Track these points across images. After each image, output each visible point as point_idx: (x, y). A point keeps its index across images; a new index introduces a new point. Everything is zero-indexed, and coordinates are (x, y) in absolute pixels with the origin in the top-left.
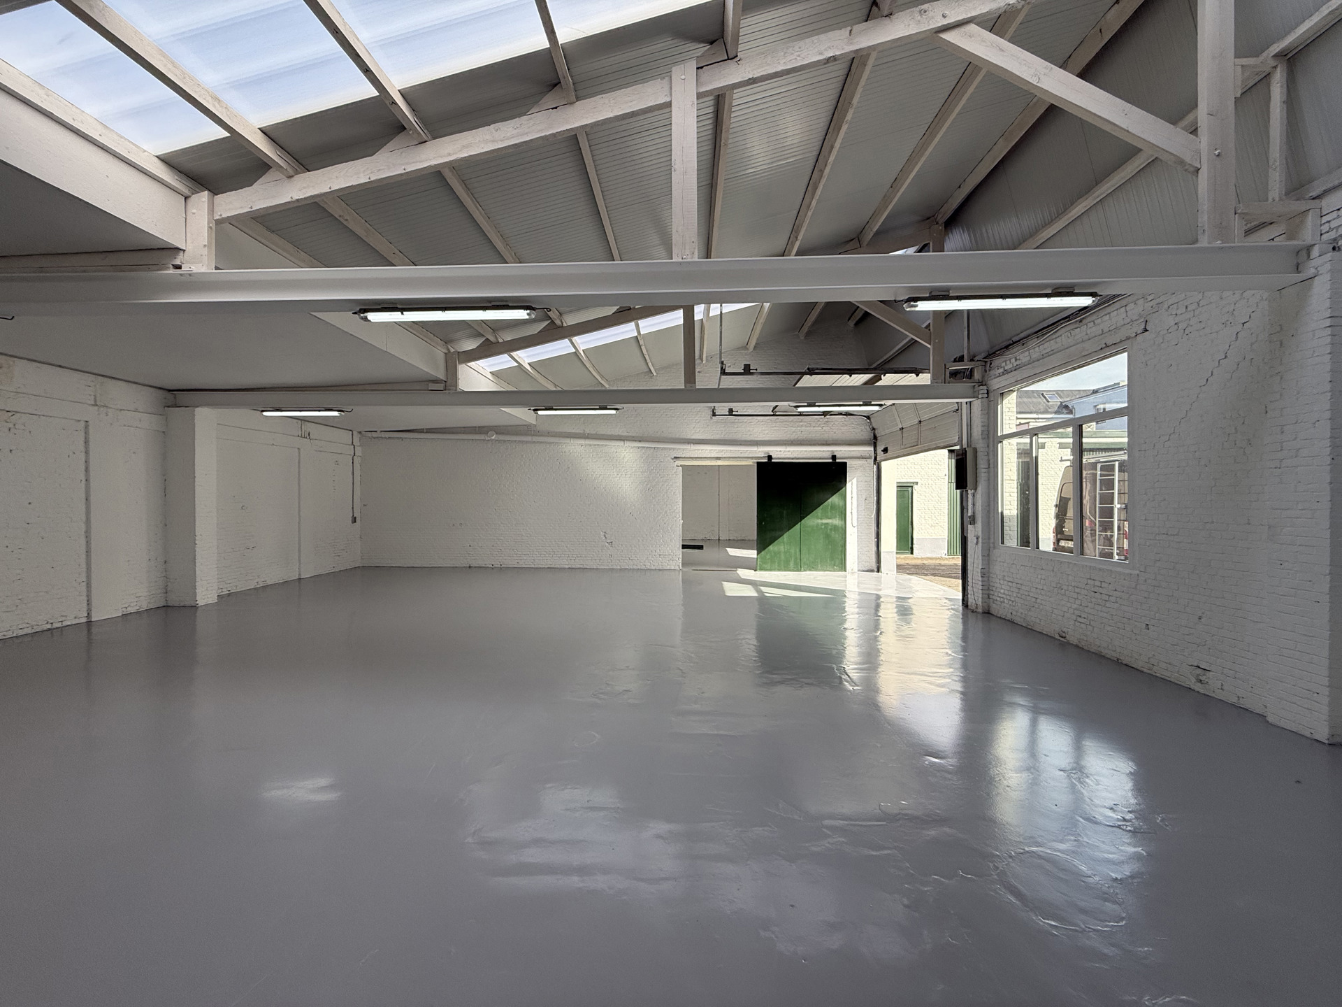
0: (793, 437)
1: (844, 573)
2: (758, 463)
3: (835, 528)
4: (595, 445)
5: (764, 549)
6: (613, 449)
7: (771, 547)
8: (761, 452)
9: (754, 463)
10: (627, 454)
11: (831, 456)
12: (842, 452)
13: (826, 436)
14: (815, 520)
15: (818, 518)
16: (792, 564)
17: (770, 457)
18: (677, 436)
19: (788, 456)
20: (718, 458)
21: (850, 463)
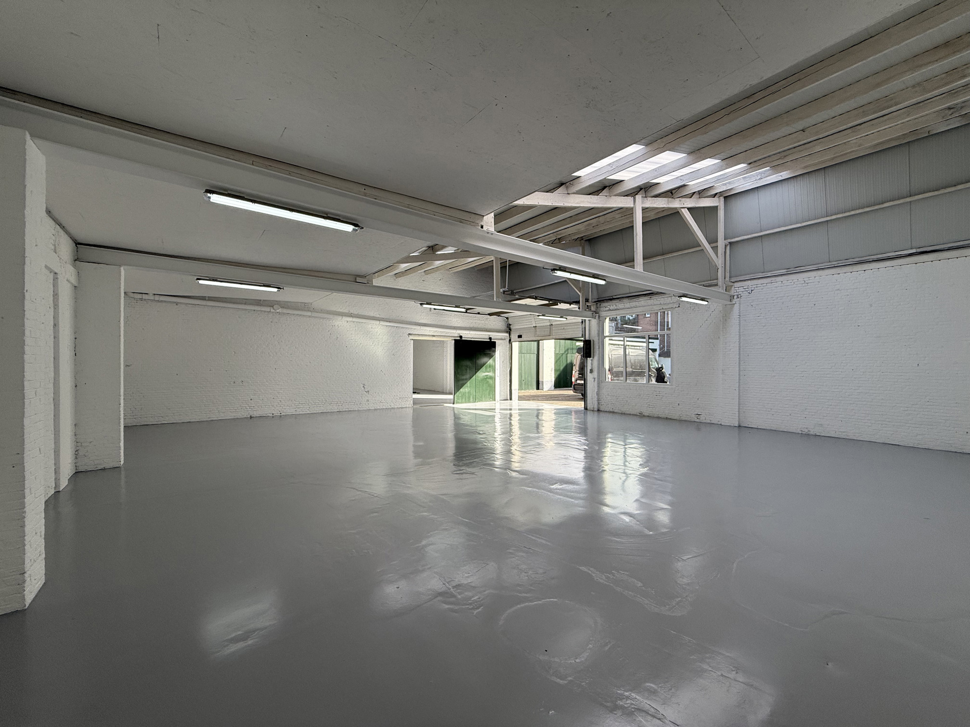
0: (473, 326)
1: (494, 402)
2: (455, 340)
3: (491, 378)
4: (357, 322)
5: (458, 391)
6: (370, 326)
7: (461, 390)
8: (456, 333)
9: (453, 340)
10: (379, 330)
11: (488, 338)
12: (494, 336)
13: (486, 327)
14: (481, 374)
15: (483, 372)
16: (471, 400)
17: (461, 337)
18: (411, 320)
19: (469, 337)
20: (434, 336)
21: (498, 342)
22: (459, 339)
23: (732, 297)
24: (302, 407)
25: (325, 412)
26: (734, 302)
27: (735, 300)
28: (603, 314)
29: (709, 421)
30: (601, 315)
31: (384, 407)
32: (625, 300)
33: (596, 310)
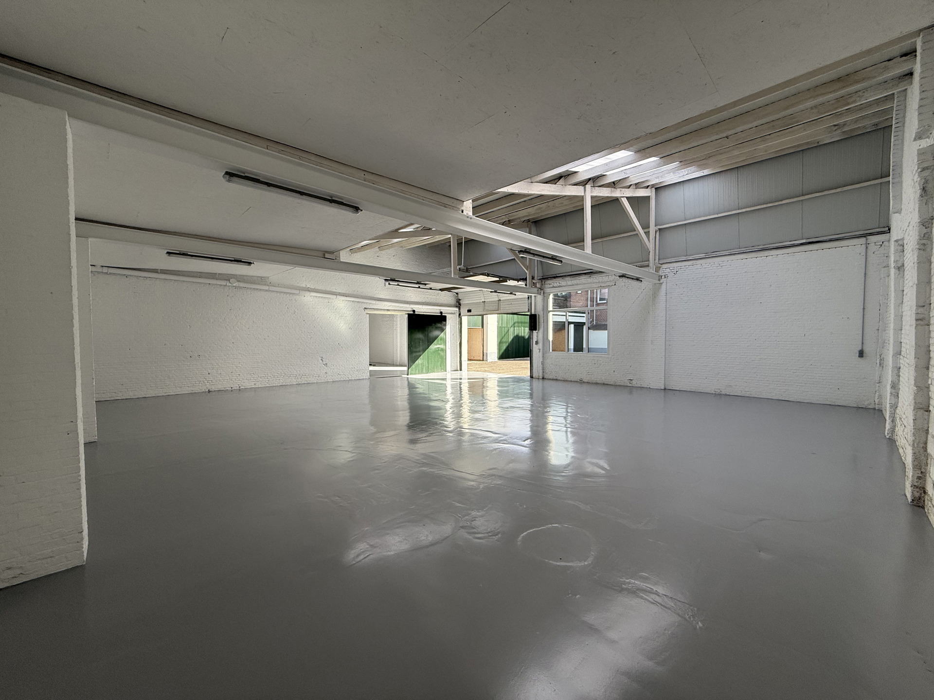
0: (428, 300)
1: (445, 373)
2: (408, 314)
3: (442, 350)
4: (314, 296)
5: (411, 365)
8: (409, 308)
9: (406, 314)
11: (439, 312)
12: (445, 310)
13: (438, 301)
14: (433, 347)
15: (435, 345)
16: (424, 371)
17: (414, 311)
18: (366, 295)
19: (421, 311)
20: (388, 310)
21: (448, 316)
22: (412, 313)
23: (660, 277)
24: (261, 380)
25: (284, 385)
26: (662, 282)
27: (662, 280)
28: (547, 290)
29: (640, 386)
30: (545, 292)
31: (342, 379)
32: (567, 278)
33: (541, 286)
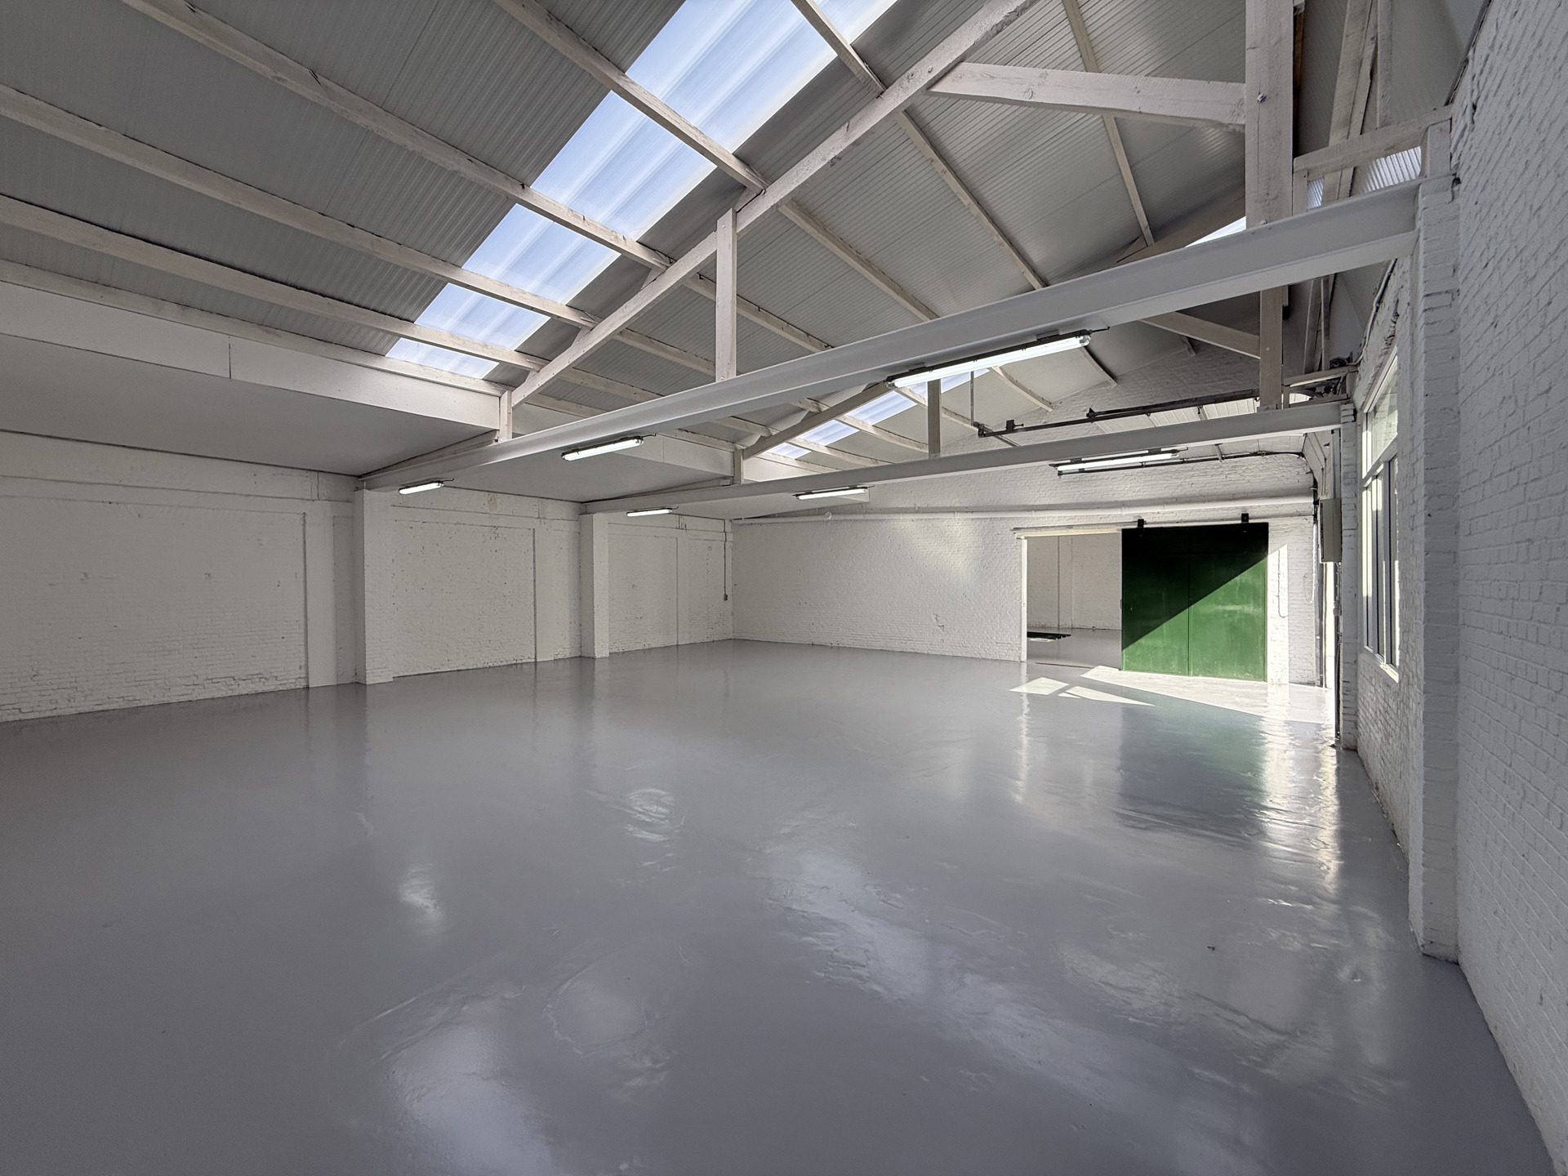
0: (1178, 492)
1: (1263, 683)
2: (1124, 530)
3: (1249, 618)
4: (926, 520)
5: (1133, 641)
6: (945, 523)
7: (1142, 641)
8: (1128, 517)
9: (1117, 530)
10: (959, 527)
11: (1240, 516)
12: (1258, 509)
13: (1233, 488)
14: (1211, 606)
15: (1217, 603)
16: (1174, 667)
17: (1141, 522)
18: (1017, 503)
19: (1168, 520)
21: (1273, 524)
